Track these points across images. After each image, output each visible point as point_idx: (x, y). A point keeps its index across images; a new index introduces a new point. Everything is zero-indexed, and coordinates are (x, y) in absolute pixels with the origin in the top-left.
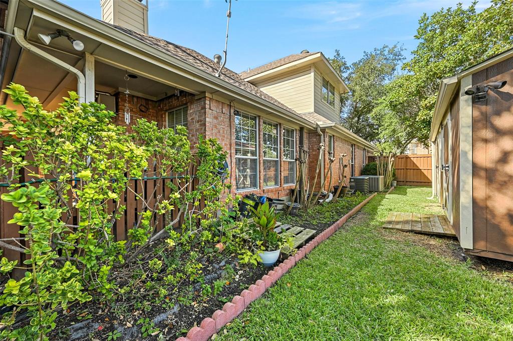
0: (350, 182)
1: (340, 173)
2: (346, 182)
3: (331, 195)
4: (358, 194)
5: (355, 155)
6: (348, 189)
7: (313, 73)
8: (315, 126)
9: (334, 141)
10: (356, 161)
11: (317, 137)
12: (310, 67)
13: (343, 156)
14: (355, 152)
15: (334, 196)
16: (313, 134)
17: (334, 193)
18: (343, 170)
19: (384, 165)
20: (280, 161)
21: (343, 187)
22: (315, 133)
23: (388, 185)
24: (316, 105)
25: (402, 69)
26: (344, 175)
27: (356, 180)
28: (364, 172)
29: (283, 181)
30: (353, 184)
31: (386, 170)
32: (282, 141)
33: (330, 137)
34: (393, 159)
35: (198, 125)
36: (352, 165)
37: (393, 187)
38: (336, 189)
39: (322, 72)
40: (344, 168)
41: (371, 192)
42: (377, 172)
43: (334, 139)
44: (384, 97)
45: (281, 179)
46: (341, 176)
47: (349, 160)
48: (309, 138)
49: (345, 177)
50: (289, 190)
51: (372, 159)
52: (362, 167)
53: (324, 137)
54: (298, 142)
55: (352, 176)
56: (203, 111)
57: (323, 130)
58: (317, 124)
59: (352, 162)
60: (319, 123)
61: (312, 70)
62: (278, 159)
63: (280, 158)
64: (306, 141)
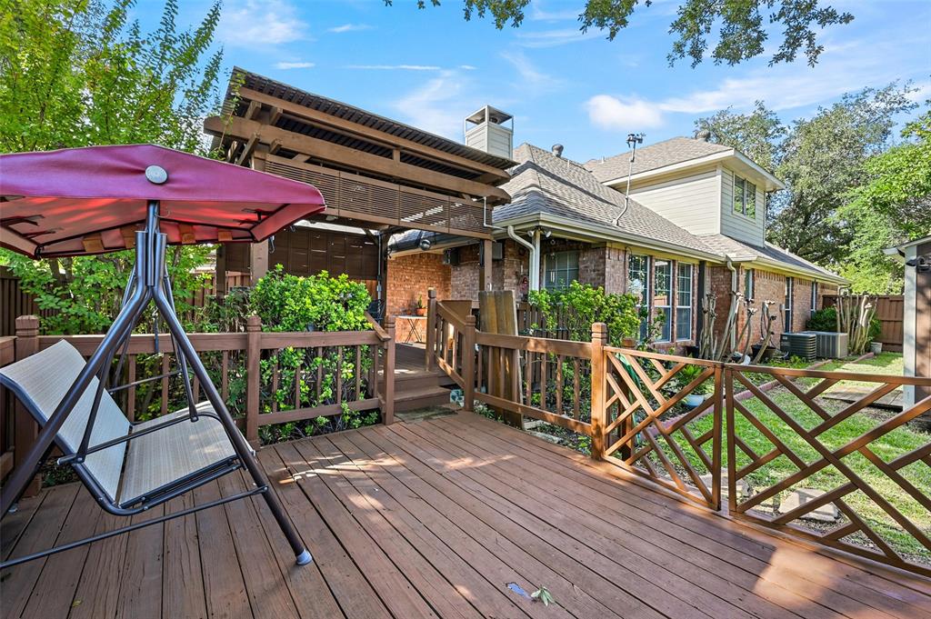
0: (782, 340)
1: (763, 326)
2: (775, 341)
3: (748, 359)
4: (795, 361)
5: (792, 296)
6: (777, 351)
7: (720, 176)
8: (723, 260)
9: (753, 277)
10: (795, 305)
11: (727, 274)
12: (716, 166)
13: (770, 304)
14: (792, 291)
15: (751, 360)
16: (719, 269)
17: (753, 356)
18: (769, 324)
19: (852, 315)
20: (673, 308)
21: (768, 347)
22: (723, 269)
23: (859, 350)
24: (725, 222)
25: (903, 136)
26: (771, 330)
27: (792, 339)
28: (810, 324)
29: (675, 335)
30: (786, 344)
31: (855, 324)
32: (676, 283)
33: (748, 271)
34: (869, 305)
35: (593, 275)
36: (787, 312)
37: (872, 353)
38: (756, 350)
39: (734, 169)
40: (770, 320)
41: (819, 358)
42: (836, 326)
43: (753, 274)
44: (862, 188)
45: (673, 332)
46: (765, 331)
47: (781, 305)
48: (713, 274)
49: (773, 333)
50: (683, 347)
51: (828, 301)
52: (810, 315)
53: (738, 274)
54: (696, 282)
55: (787, 330)
56: (601, 261)
57: (737, 265)
58: (727, 257)
59: (787, 307)
60: (730, 255)
61: (719, 171)
62: (670, 306)
63: (673, 304)
64: (707, 279)
